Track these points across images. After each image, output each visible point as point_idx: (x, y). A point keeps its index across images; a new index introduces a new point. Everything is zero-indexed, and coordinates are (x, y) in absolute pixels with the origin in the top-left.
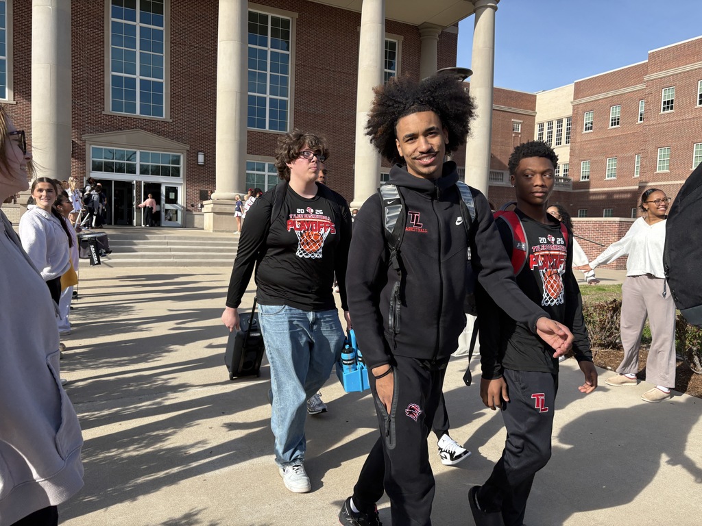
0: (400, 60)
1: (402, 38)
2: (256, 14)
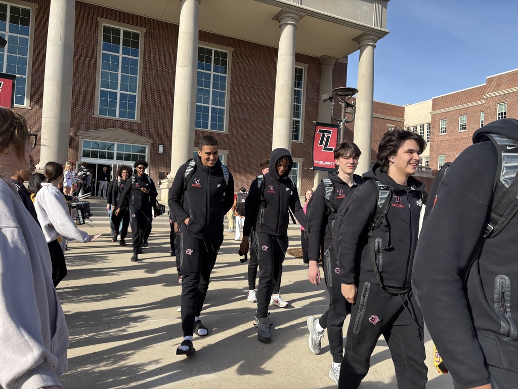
0: (306, 81)
1: (307, 66)
2: (203, 48)
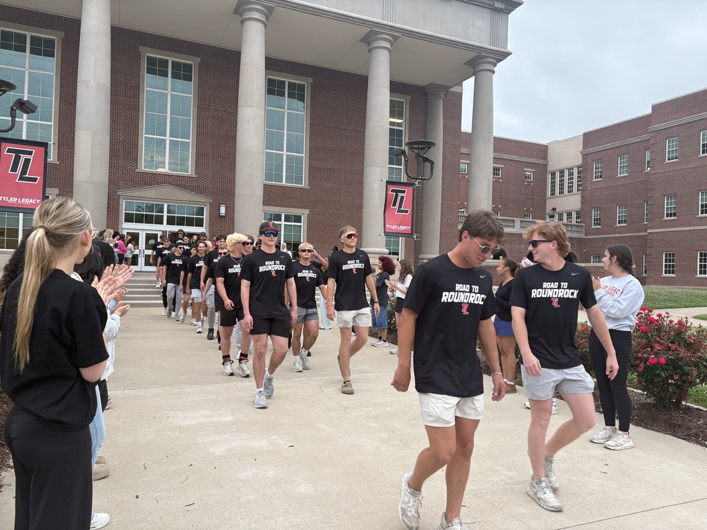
1: (409, 97)
2: (274, 80)
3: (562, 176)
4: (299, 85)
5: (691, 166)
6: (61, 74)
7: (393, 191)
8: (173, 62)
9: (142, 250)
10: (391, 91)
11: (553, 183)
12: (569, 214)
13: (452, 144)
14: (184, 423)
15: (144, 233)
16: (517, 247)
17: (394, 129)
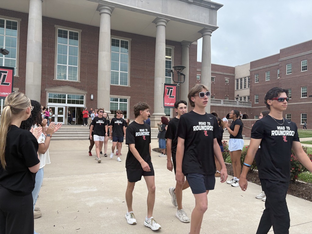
1: (174, 47)
2: (115, 40)
3: (241, 81)
4: (125, 41)
5: (297, 76)
6: (20, 37)
7: (167, 88)
8: (70, 32)
9: (56, 115)
10: (166, 44)
11: (238, 84)
12: (245, 98)
13: (193, 67)
14: (75, 192)
15: (57, 107)
16: (222, 112)
17: (168, 61)
